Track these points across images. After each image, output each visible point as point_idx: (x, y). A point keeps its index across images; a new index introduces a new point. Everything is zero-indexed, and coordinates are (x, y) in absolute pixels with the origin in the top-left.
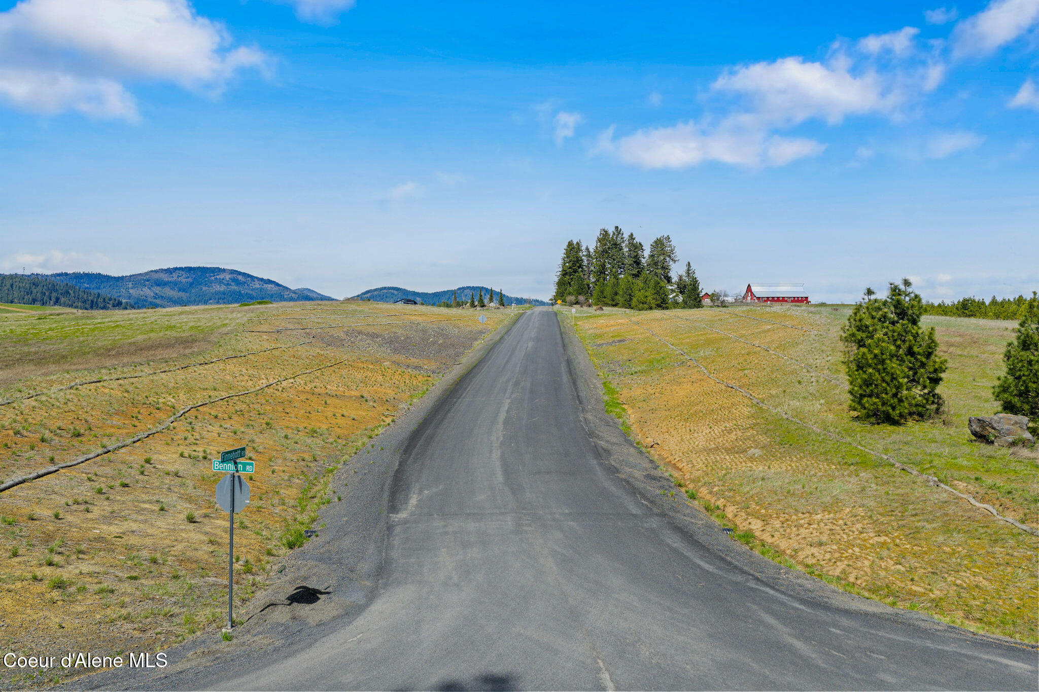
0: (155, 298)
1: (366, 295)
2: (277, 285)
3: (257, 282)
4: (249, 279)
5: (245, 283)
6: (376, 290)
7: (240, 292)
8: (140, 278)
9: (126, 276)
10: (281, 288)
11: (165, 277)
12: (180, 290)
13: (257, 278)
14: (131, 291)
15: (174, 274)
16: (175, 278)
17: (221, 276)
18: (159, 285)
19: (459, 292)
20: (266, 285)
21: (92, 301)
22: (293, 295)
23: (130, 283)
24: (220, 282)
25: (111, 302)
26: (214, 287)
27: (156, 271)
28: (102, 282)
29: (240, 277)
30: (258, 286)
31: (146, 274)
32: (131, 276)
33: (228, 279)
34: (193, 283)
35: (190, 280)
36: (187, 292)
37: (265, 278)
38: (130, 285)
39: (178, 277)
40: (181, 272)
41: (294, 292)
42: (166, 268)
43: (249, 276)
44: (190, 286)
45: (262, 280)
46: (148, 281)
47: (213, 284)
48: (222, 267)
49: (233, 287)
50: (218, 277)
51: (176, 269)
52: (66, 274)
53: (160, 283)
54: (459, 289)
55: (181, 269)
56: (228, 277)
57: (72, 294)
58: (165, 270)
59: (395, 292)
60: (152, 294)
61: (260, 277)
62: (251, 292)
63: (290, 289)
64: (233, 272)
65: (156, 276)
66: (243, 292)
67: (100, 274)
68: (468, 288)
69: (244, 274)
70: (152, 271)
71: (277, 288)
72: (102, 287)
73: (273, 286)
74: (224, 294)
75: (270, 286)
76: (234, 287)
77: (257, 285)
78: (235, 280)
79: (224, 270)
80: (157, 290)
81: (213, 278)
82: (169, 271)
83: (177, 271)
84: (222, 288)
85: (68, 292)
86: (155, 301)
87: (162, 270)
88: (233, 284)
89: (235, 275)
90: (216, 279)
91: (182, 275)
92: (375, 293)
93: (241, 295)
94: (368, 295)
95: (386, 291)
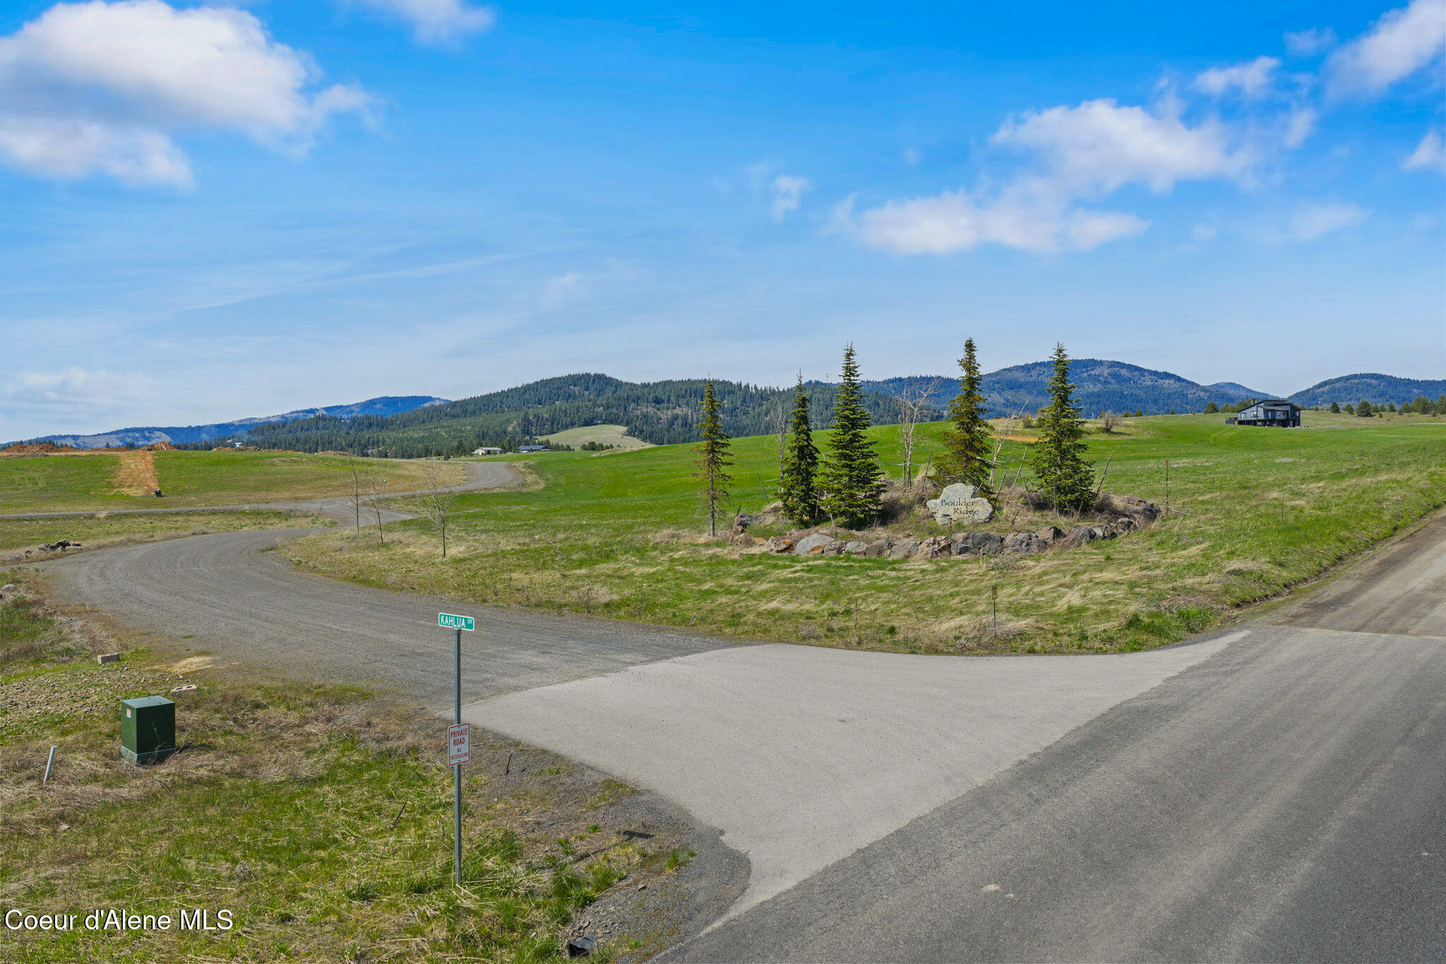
0: (1007, 406)
1: (1321, 389)
2: (1179, 379)
3: (1148, 377)
4: (1136, 373)
5: (1130, 379)
7: (1122, 392)
10: (1184, 384)
11: (1022, 377)
12: (1039, 394)
13: (1148, 371)
15: (1033, 372)
16: (1034, 377)
17: (1097, 371)
18: (1012, 388)
20: (1162, 381)
22: (1202, 394)
24: (1096, 379)
26: (1086, 387)
27: (1009, 370)
28: (942, 387)
29: (1124, 372)
30: (1150, 383)
31: (997, 374)
33: (1106, 375)
37: (1161, 370)
39: (1039, 375)
40: (1043, 369)
41: (1204, 389)
42: (1023, 364)
43: (1137, 368)
45: (1155, 373)
46: (998, 383)
47: (1085, 383)
48: (1098, 358)
49: (1111, 387)
50: (1092, 373)
51: (1036, 364)
52: (900, 380)
53: (1014, 386)
55: (1042, 364)
56: (1106, 372)
58: (1022, 367)
60: (1002, 401)
61: (1153, 369)
62: (1138, 392)
63: (1198, 386)
64: (1114, 364)
65: (1009, 376)
66: (1126, 392)
67: (940, 377)
69: (1130, 367)
70: (1004, 370)
71: (1178, 384)
72: (942, 394)
73: (1172, 381)
74: (1099, 397)
75: (1167, 381)
76: (1115, 386)
77: (1148, 381)
78: (1116, 376)
79: (1101, 363)
80: (1009, 395)
81: (1085, 375)
82: (1027, 368)
83: (1038, 368)
84: (1097, 388)
86: (1005, 410)
87: (1018, 368)
88: (1113, 381)
89: (1116, 369)
90: (1090, 375)
91: (1044, 372)
92: (1338, 385)
93: (1122, 396)
94: (1325, 389)
95: (1356, 381)
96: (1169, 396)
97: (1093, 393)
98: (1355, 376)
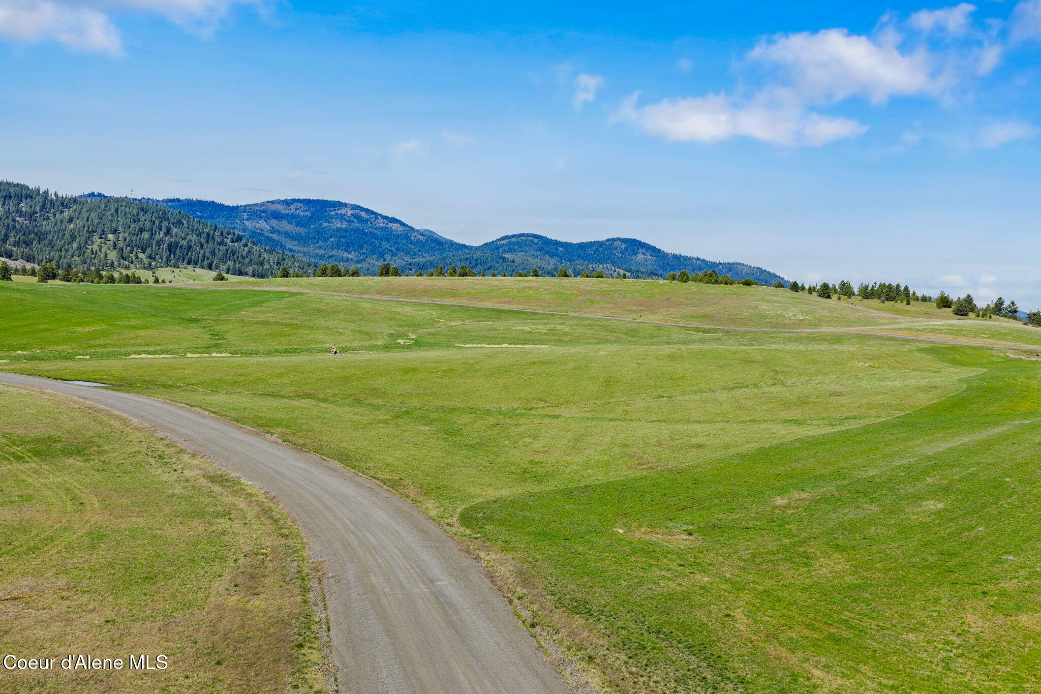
0: (272, 232)
1: (502, 242)
2: (403, 224)
3: (381, 220)
4: (372, 216)
5: (368, 220)
6: (513, 236)
7: (363, 230)
8: (256, 208)
9: (241, 206)
10: (407, 228)
11: (282, 209)
12: (298, 225)
13: (381, 215)
14: (246, 223)
15: (292, 207)
16: (293, 211)
17: (343, 211)
18: (275, 218)
19: (608, 243)
20: (391, 225)
21: (208, 234)
22: (421, 237)
23: (245, 214)
24: (342, 218)
25: (229, 237)
26: (335, 223)
27: (272, 202)
28: (216, 211)
29: (363, 214)
30: (382, 225)
31: (262, 204)
32: (246, 206)
33: (349, 215)
34: (312, 217)
35: (309, 214)
36: (305, 228)
37: (390, 216)
38: (245, 217)
39: (296, 209)
40: (299, 204)
41: (421, 234)
42: (283, 199)
43: (373, 213)
44: (309, 221)
45: (386, 218)
46: (264, 212)
47: (334, 220)
48: (343, 201)
49: (355, 225)
50: (339, 212)
51: (294, 201)
52: (178, 200)
53: (277, 216)
54: (608, 240)
55: (299, 201)
56: (350, 212)
57: (186, 225)
58: (283, 201)
59: (535, 240)
60: (268, 228)
61: (385, 214)
62: (375, 231)
63: (416, 231)
64: (355, 207)
65: (272, 207)
66: (366, 231)
67: (213, 202)
68: (619, 239)
69: (367, 211)
70: (268, 202)
71: (402, 228)
72: (215, 216)
73: (398, 225)
74: (346, 232)
75: (395, 225)
76: (357, 225)
77: (381, 223)
78: (357, 217)
79: (345, 205)
80: (274, 223)
81: (333, 213)
82: (286, 203)
83: (295, 203)
84: (344, 225)
85: (181, 222)
86: (271, 235)
87: (279, 202)
88: (355, 220)
89: (357, 211)
90: (337, 214)
91: (301, 208)
92: (513, 240)
93: (364, 233)
94: (504, 242)
95: (525, 238)
96: (398, 236)
97: (341, 229)
98: (523, 235)
